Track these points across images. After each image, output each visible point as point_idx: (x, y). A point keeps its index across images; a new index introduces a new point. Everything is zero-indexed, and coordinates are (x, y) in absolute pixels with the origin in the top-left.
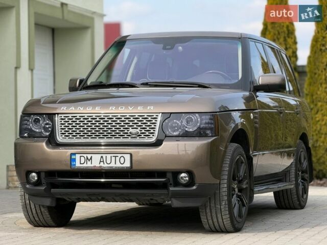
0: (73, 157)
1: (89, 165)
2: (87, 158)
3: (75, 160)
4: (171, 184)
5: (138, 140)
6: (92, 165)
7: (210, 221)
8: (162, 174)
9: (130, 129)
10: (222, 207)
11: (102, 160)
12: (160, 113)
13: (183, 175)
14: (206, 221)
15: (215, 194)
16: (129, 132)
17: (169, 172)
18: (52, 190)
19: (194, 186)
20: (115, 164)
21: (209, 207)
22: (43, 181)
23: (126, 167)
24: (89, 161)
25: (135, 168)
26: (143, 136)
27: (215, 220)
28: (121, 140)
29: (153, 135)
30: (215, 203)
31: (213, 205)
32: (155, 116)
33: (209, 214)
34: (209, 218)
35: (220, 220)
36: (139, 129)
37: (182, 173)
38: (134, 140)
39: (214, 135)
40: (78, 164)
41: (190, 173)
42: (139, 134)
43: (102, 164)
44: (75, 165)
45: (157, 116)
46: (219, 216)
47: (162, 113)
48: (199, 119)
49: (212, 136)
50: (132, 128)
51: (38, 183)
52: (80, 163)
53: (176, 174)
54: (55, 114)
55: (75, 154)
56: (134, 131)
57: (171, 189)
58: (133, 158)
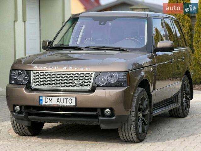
0: (41, 98)
1: (50, 103)
2: (49, 99)
3: (42, 100)
4: (100, 116)
5: (80, 88)
6: (52, 104)
7: (125, 136)
8: (94, 109)
9: (76, 81)
10: (131, 128)
11: (58, 101)
12: (94, 72)
13: (107, 110)
14: (122, 136)
15: (127, 121)
16: (75, 83)
17: (99, 108)
18: (29, 116)
19: (114, 117)
20: (66, 103)
21: (123, 128)
22: (23, 111)
23: (73, 105)
24: (51, 101)
25: (78, 106)
26: (83, 86)
27: (127, 136)
28: (70, 88)
29: (90, 86)
30: (127, 126)
31: (126, 127)
32: (91, 74)
33: (124, 132)
34: (124, 134)
35: (130, 136)
36: (81, 81)
37: (106, 109)
38: (78, 88)
39: (127, 85)
40: (44, 103)
41: (111, 109)
42: (81, 85)
43: (58, 103)
44: (42, 103)
45: (92, 73)
46: (130, 133)
47: (95, 72)
48: (117, 76)
49: (125, 86)
50: (77, 81)
51: (20, 112)
52: (45, 102)
53: (103, 109)
54: (30, 71)
55: (42, 96)
56: (78, 83)
57: (100, 118)
58: (77, 100)
